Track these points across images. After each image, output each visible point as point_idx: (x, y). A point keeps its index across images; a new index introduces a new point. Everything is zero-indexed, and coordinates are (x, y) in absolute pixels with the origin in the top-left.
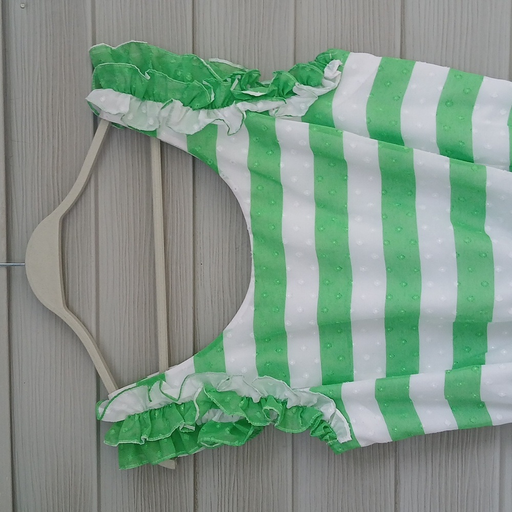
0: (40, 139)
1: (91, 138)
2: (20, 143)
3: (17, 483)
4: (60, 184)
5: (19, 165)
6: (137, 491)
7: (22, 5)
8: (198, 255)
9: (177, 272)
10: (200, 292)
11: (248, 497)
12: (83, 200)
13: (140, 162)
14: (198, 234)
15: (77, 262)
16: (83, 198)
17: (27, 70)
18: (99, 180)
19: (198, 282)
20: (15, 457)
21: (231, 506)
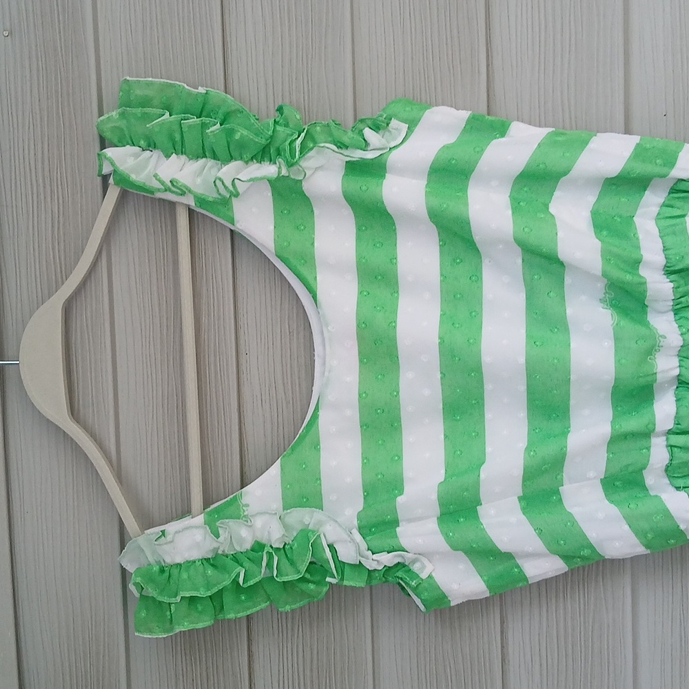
0: (35, 203)
1: (100, 200)
2: (10, 210)
3: (23, 640)
4: (63, 259)
5: (10, 236)
6: (176, 645)
7: (4, 33)
8: (242, 342)
9: (215, 365)
10: (246, 390)
11: (316, 646)
12: (93, 277)
13: (164, 229)
14: (240, 316)
15: (88, 357)
16: (93, 275)
17: (14, 114)
18: (113, 253)
19: (244, 377)
20: (18, 604)
21: (296, 659)
